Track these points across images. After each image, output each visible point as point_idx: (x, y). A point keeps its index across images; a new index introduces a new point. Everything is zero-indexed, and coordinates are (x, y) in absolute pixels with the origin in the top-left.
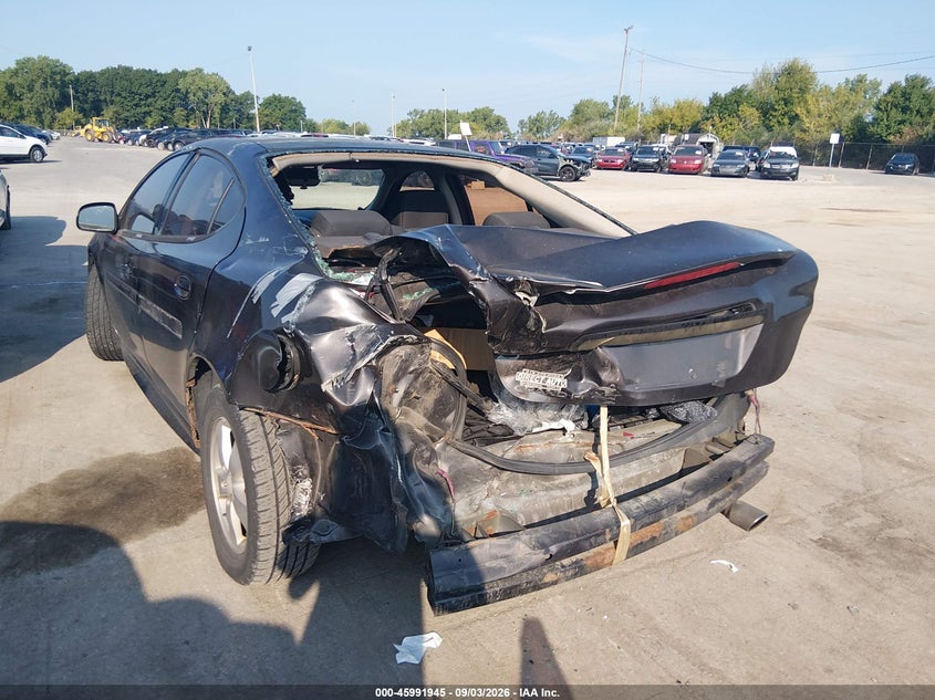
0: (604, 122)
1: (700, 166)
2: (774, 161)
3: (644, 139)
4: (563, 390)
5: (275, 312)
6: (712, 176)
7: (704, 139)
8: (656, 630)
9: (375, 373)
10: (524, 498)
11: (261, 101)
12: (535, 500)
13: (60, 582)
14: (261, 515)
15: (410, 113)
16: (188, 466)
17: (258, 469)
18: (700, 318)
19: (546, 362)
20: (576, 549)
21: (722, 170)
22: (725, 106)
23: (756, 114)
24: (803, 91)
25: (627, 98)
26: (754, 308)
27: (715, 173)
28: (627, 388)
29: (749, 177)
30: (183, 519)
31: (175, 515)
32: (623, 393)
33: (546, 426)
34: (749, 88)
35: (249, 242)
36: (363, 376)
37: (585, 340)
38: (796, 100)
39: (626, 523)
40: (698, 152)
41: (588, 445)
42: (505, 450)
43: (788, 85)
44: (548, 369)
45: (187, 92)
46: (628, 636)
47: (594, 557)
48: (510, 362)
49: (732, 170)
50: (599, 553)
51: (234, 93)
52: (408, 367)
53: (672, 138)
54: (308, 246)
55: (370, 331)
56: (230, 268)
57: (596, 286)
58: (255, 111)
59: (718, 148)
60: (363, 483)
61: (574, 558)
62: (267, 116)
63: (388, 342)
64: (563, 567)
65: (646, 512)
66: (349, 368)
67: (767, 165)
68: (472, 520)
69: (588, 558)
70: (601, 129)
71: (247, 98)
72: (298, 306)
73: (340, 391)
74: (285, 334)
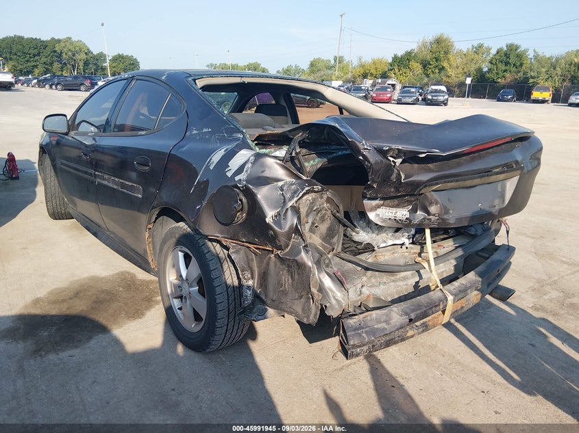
0: (330, 72)
1: (390, 98)
2: (433, 94)
3: (354, 82)
4: (407, 219)
5: (229, 174)
6: (398, 104)
7: (390, 82)
8: (459, 363)
9: (296, 210)
10: (382, 287)
11: (110, 58)
12: (388, 288)
13: (74, 358)
14: (219, 305)
15: (208, 66)
16: (134, 282)
17: (215, 277)
18: (487, 172)
19: (396, 202)
20: (425, 315)
21: (404, 100)
22: (401, 62)
23: (420, 67)
24: (446, 53)
25: (342, 57)
26: (515, 167)
27: (399, 102)
28: (445, 217)
29: (419, 104)
30: (143, 314)
31: (137, 312)
32: (443, 219)
33: (391, 242)
34: (416, 51)
35: (195, 132)
36: (289, 212)
37: (425, 186)
38: (442, 58)
39: (450, 298)
40: (389, 90)
41: (415, 253)
42: (368, 258)
43: (438, 50)
44: (397, 206)
45: (61, 52)
46: (445, 368)
47: (432, 320)
48: (374, 203)
49: (409, 100)
50: (434, 318)
51: (92, 53)
52: (314, 207)
53: (371, 82)
54: (242, 132)
55: (292, 184)
56: (185, 149)
57: (437, 152)
58: (107, 64)
59: (398, 87)
60: (288, 280)
61: (422, 321)
62: (114, 67)
63: (304, 191)
64: (417, 326)
65: (460, 291)
66: (282, 208)
67: (430, 97)
68: (358, 301)
69: (429, 321)
70: (327, 75)
71: (101, 56)
72: (245, 169)
73: (278, 223)
74: (238, 188)
